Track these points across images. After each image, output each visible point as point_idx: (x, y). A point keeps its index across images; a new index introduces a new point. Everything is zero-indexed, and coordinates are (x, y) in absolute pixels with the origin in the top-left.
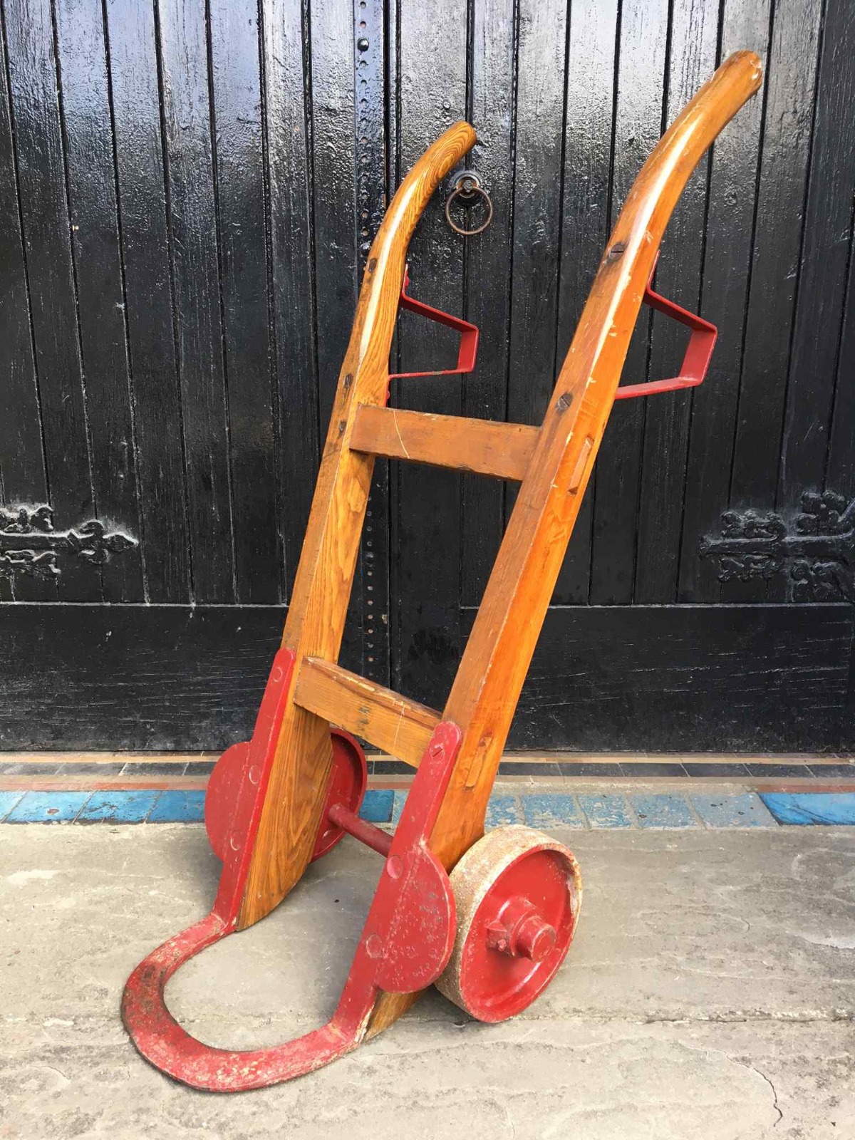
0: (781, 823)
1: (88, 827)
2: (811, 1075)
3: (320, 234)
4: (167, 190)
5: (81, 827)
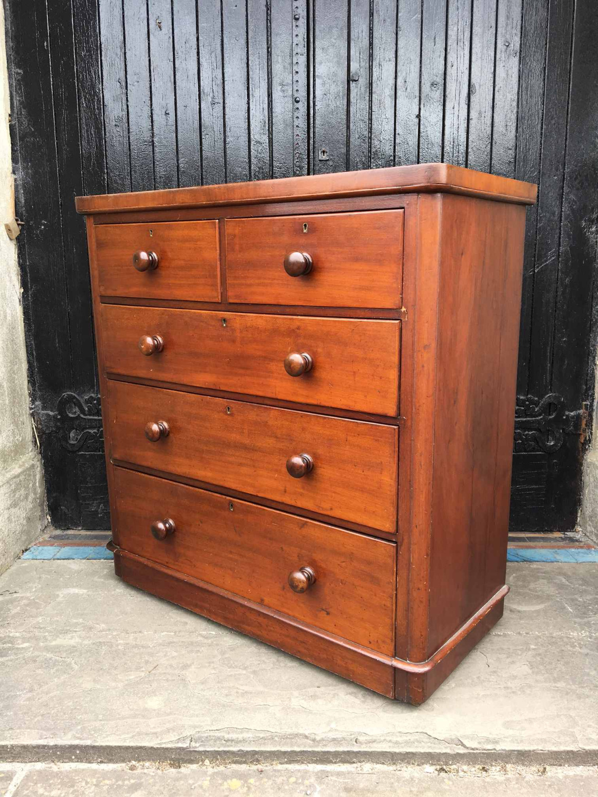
2: (504, 654)
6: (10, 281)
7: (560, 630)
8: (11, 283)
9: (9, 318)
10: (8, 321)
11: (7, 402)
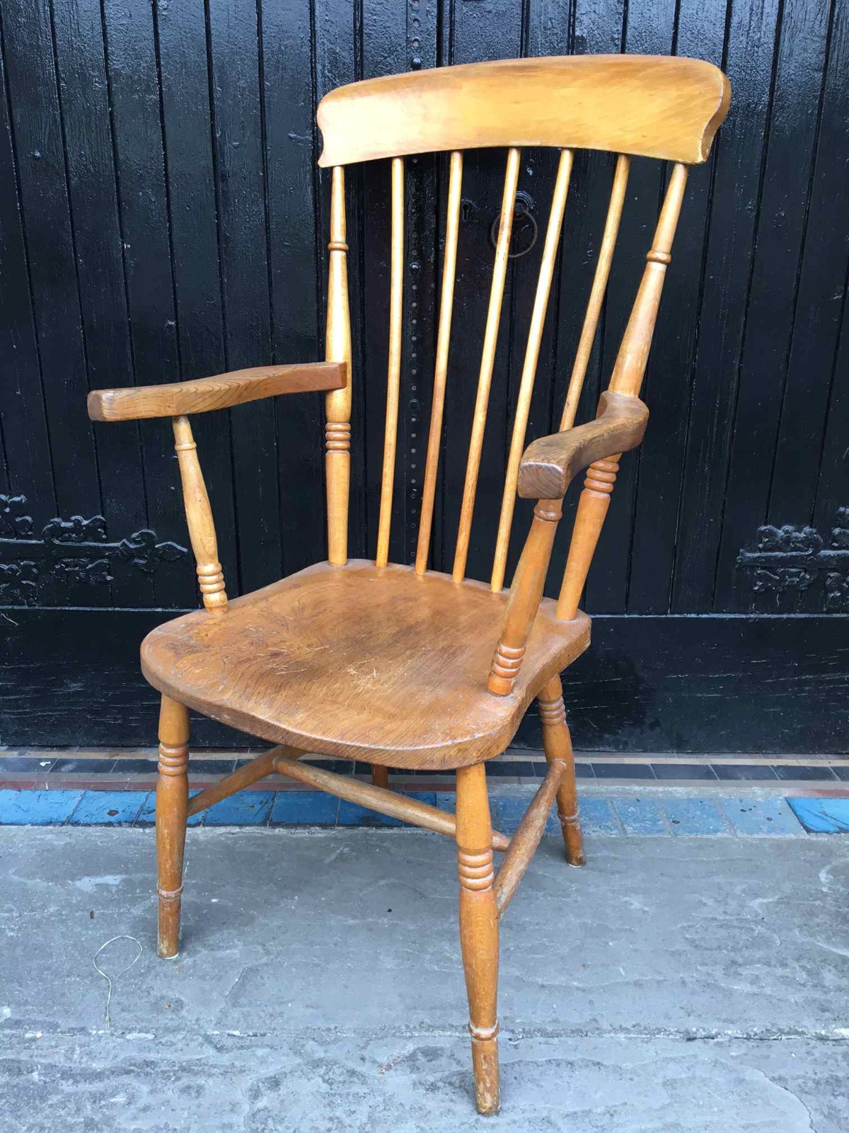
0: (808, 831)
1: (147, 831)
2: (843, 1095)
3: (369, 253)
5: (141, 830)
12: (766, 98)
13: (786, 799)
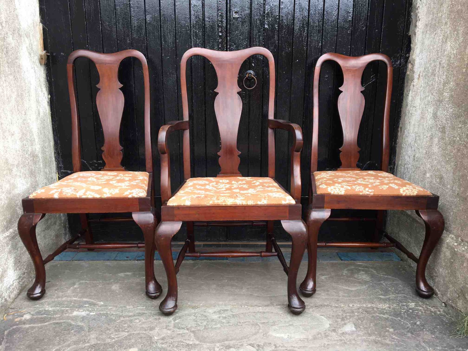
0: (342, 260)
1: (139, 262)
2: (340, 318)
3: (207, 88)
4: (163, 76)
5: (137, 262)
6: (42, 91)
7: (373, 304)
8: (42, 92)
9: (41, 114)
10: (41, 116)
11: (42, 166)
12: (320, 44)
13: (337, 253)
